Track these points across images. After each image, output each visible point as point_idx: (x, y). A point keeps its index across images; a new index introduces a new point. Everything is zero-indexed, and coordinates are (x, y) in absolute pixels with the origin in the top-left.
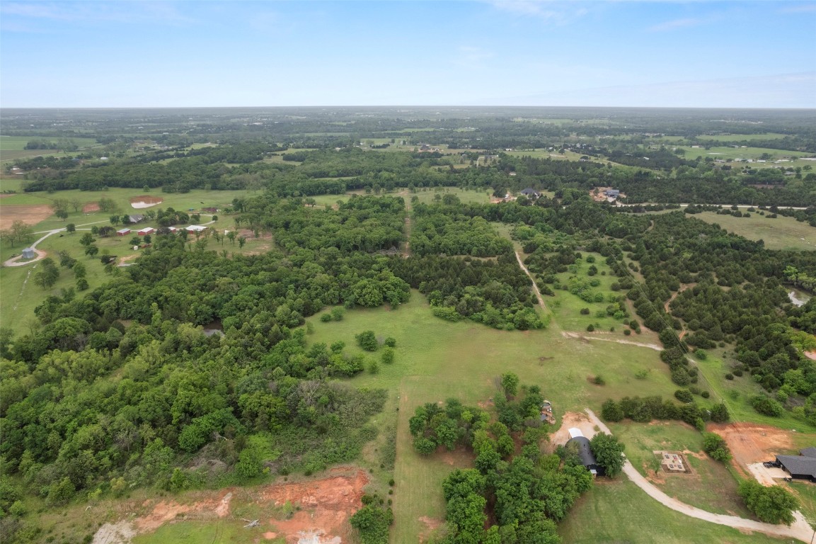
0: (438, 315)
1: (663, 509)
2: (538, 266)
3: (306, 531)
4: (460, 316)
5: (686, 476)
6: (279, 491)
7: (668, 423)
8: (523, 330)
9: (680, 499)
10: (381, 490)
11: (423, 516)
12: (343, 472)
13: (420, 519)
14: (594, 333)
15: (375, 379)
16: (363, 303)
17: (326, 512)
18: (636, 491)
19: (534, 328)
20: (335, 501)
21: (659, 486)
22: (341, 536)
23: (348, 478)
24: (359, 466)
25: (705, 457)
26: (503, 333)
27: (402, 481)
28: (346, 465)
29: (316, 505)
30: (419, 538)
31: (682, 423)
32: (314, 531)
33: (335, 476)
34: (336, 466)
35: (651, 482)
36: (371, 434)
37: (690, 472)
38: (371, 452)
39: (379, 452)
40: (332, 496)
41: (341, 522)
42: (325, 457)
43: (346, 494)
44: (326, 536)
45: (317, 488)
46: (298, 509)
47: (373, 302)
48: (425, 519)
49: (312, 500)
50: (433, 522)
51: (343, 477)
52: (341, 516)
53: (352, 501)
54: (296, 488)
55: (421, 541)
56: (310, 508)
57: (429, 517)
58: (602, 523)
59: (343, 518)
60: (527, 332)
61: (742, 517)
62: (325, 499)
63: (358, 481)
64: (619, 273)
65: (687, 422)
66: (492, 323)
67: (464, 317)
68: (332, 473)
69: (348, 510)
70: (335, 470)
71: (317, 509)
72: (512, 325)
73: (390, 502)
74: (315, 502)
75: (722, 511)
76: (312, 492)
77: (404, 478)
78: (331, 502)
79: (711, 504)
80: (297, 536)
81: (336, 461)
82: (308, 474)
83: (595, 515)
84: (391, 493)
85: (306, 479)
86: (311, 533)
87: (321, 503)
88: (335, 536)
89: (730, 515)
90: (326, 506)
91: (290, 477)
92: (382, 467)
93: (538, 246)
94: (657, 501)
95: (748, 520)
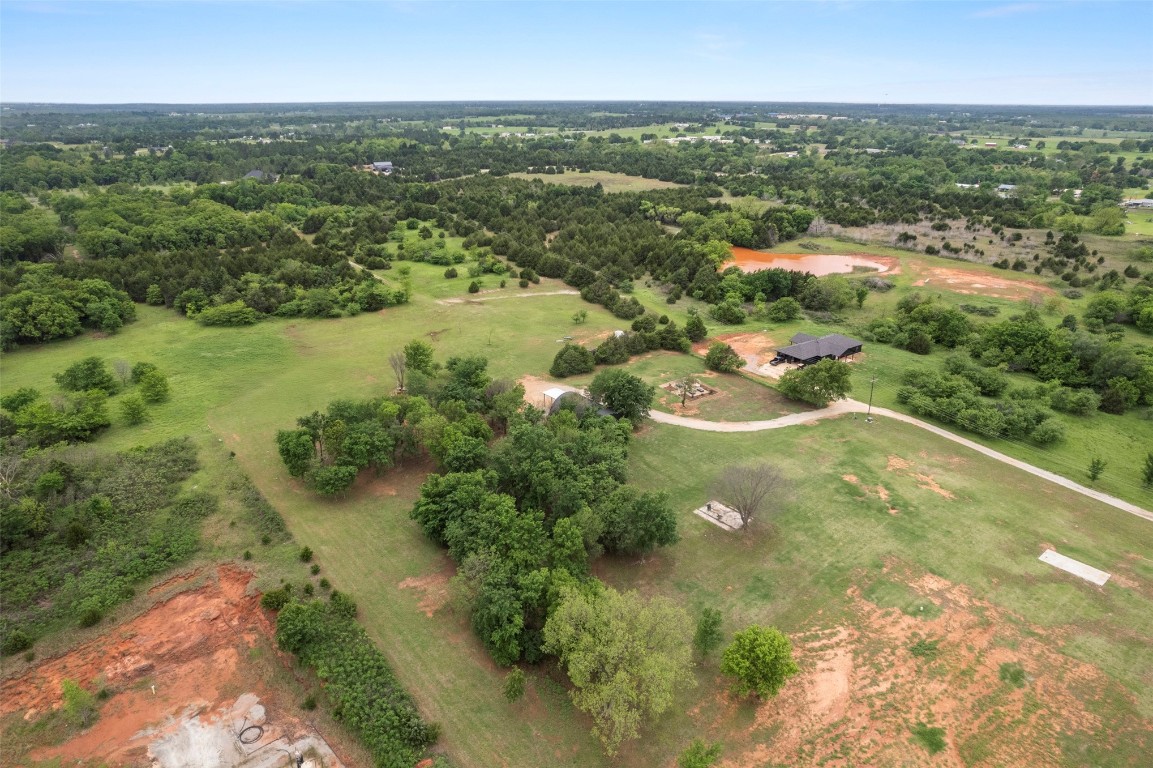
0: (209, 323)
1: (722, 437)
2: (341, 240)
3: (156, 725)
4: (257, 313)
5: (714, 397)
6: (22, 688)
7: (649, 356)
8: (376, 310)
9: (728, 420)
10: (290, 576)
11: (403, 579)
12: (180, 584)
13: (402, 585)
14: (480, 293)
15: (144, 431)
16: (36, 334)
17: (184, 669)
18: (676, 431)
19: (392, 305)
20: (196, 638)
21: (695, 416)
22: (252, 689)
23: (200, 590)
24: (214, 560)
25: (715, 375)
26: (346, 322)
27: (323, 548)
28: (181, 571)
29: (151, 667)
30: (424, 613)
31: (663, 351)
32: (177, 713)
33: (164, 599)
34: (155, 581)
35: (683, 416)
36: (203, 506)
37: (716, 392)
38: (221, 532)
39: (239, 525)
40: (181, 634)
41: (233, 668)
42: (120, 573)
43: (214, 616)
44: (214, 709)
45: (133, 636)
46: (104, 696)
47: (61, 326)
48: (410, 582)
49: (131, 664)
50: (429, 580)
51: (185, 593)
52: (226, 659)
53: (235, 622)
54: (72, 661)
55: (430, 615)
56: (138, 680)
57: (415, 575)
58: (669, 477)
59: (232, 662)
60: (384, 311)
61: (798, 413)
62: (170, 646)
63: (225, 586)
64: (462, 231)
65: (668, 349)
66: (320, 311)
67: (264, 314)
68: (155, 595)
69: (236, 642)
70: (155, 589)
71: (156, 672)
72: (357, 306)
73: (325, 584)
74: (144, 663)
75: (776, 415)
76: (122, 649)
77: (323, 542)
78: (187, 645)
79: (761, 413)
80: (135, 745)
81: (151, 573)
82: (92, 620)
83: (654, 473)
84: (316, 571)
85: (93, 633)
86: (173, 721)
87: (160, 658)
88: (236, 697)
89: (785, 415)
90: (177, 658)
91: (40, 648)
92: (266, 541)
93: (325, 220)
94: (706, 431)
95: (803, 413)
